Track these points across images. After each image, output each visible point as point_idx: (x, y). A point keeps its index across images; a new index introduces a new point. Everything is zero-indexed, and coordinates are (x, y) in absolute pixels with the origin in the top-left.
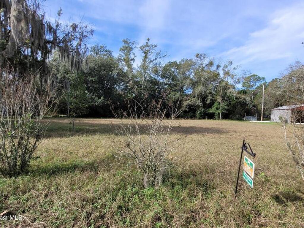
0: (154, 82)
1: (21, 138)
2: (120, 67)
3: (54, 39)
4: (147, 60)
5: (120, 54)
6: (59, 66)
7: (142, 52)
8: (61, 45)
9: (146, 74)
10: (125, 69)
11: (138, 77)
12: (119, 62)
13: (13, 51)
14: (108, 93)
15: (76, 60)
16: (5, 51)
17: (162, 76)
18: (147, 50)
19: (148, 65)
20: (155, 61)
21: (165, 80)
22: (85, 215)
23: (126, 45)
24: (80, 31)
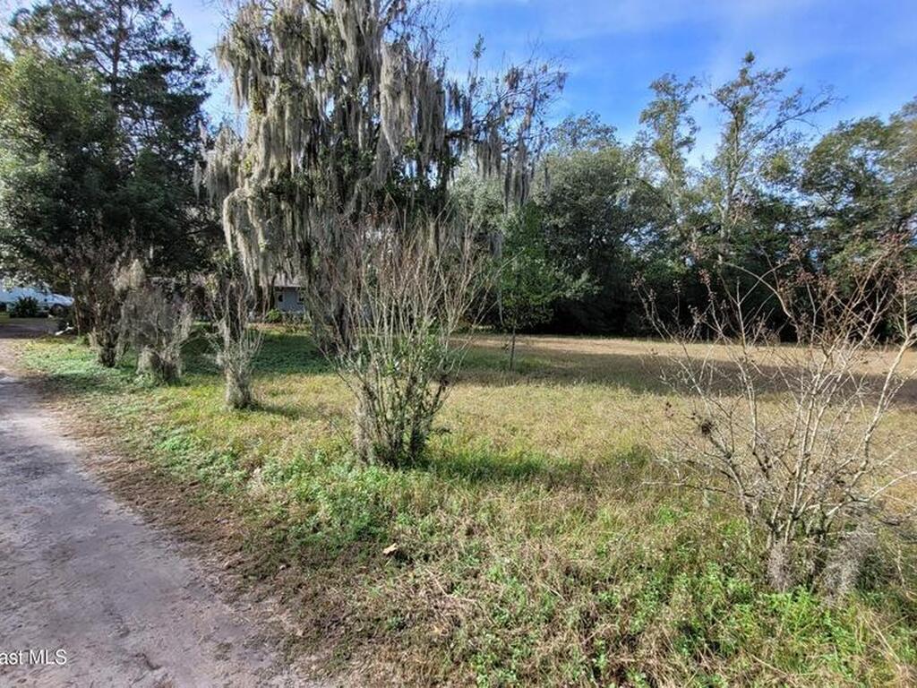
0: (768, 212)
1: (412, 378)
2: (642, 176)
3: (465, 126)
4: (742, 135)
5: (640, 133)
6: (472, 196)
7: (724, 110)
8: (482, 136)
9: (738, 183)
10: (659, 177)
11: (703, 198)
12: (637, 159)
13: (384, 172)
14: (604, 259)
15: (518, 172)
16: (371, 175)
17: (803, 186)
18: (742, 100)
19: (746, 152)
20: (774, 133)
21: (818, 200)
22: (578, 618)
23: (664, 97)
24: (528, 86)
